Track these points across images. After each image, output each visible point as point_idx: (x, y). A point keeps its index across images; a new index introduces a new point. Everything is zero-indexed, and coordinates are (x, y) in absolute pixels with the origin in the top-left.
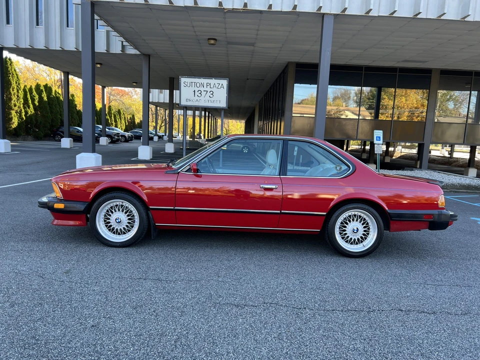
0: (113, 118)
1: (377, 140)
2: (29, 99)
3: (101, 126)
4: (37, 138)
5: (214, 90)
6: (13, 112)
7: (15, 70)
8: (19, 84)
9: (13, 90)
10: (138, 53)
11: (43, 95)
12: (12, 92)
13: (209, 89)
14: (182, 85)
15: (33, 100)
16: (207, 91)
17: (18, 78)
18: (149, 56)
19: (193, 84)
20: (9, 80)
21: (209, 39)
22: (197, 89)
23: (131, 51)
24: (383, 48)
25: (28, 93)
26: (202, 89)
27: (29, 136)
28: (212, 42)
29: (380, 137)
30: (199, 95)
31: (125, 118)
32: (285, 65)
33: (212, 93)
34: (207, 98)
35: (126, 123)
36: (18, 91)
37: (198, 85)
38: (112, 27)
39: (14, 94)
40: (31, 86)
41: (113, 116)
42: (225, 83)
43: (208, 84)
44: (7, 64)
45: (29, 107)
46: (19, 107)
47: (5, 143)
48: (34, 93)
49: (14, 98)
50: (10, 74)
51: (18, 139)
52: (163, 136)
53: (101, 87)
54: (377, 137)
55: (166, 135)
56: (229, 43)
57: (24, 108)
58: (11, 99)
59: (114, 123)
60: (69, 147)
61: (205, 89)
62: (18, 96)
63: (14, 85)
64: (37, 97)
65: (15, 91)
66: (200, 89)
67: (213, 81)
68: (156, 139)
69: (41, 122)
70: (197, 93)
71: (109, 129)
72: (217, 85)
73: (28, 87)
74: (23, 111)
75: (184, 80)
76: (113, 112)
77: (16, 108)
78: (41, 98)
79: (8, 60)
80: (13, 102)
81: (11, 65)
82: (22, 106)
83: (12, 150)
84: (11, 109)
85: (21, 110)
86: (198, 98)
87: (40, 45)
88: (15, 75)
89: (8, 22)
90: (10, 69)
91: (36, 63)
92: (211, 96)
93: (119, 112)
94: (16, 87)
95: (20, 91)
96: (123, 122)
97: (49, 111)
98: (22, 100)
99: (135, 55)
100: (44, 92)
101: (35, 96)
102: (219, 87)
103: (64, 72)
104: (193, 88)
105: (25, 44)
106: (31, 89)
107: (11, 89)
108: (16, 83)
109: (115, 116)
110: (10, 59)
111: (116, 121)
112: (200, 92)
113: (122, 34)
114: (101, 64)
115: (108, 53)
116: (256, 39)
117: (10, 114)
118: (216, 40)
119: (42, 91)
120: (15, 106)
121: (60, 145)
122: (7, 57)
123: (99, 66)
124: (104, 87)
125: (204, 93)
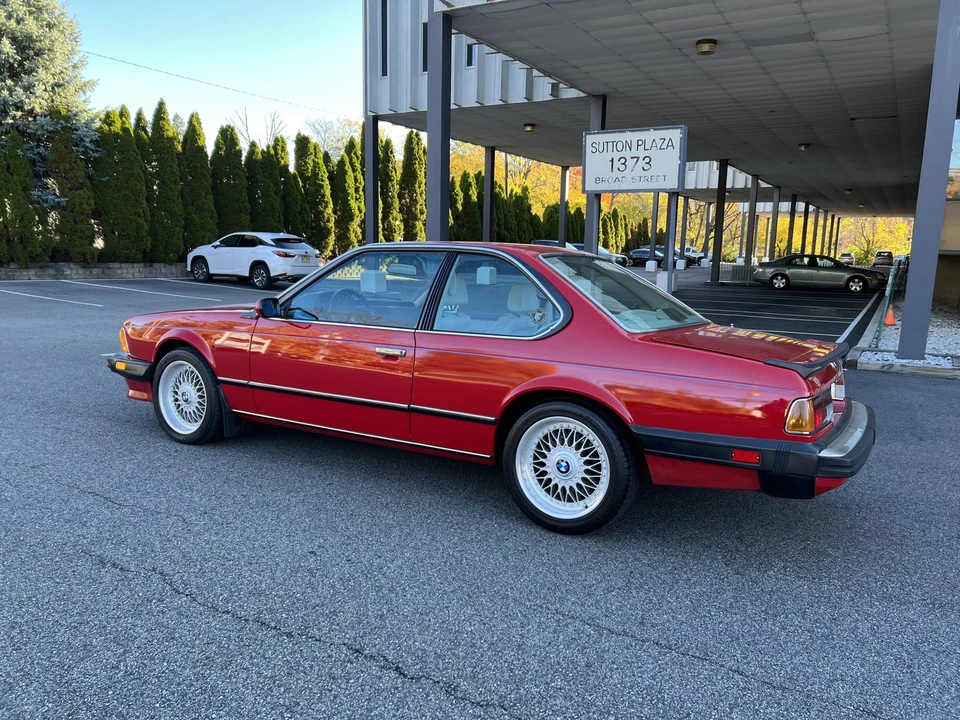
0: (601, 226)
5: (653, 153)
6: (419, 225)
7: (424, 152)
9: (420, 187)
10: (582, 95)
11: (471, 192)
12: (418, 191)
13: (641, 153)
14: (589, 149)
16: (638, 158)
18: (604, 99)
19: (610, 145)
20: (415, 170)
21: (699, 42)
22: (617, 156)
23: (569, 93)
26: (627, 154)
28: (706, 47)
30: (622, 167)
31: (626, 225)
33: (647, 160)
34: (638, 171)
35: (627, 235)
37: (620, 148)
38: (506, 53)
39: (421, 194)
42: (676, 135)
43: (640, 143)
44: (412, 143)
48: (458, 189)
49: (421, 201)
50: (416, 159)
52: (702, 258)
53: (560, 169)
55: (706, 256)
58: (414, 202)
59: (602, 238)
60: (488, 283)
61: (634, 153)
63: (421, 178)
64: (460, 196)
65: (423, 187)
66: (623, 154)
67: (650, 135)
68: (681, 264)
70: (617, 164)
71: (579, 248)
72: (659, 143)
75: (593, 140)
76: (601, 215)
77: (424, 217)
78: (467, 198)
79: (413, 136)
80: (418, 206)
81: (417, 144)
84: (416, 219)
86: (620, 175)
87: (423, 105)
89: (384, 73)
90: (415, 151)
92: (647, 167)
93: (615, 214)
94: (424, 181)
96: (621, 232)
99: (580, 98)
100: (474, 187)
101: (457, 195)
102: (664, 146)
103: (486, 148)
104: (608, 156)
105: (405, 107)
107: (417, 185)
109: (605, 225)
110: (417, 135)
111: (605, 233)
112: (623, 161)
113: (532, 64)
114: (533, 125)
115: (530, 104)
116: (808, 22)
117: (414, 227)
118: (714, 42)
119: (470, 185)
120: (422, 213)
121: (475, 280)
122: (412, 132)
123: (529, 129)
124: (565, 169)
125: (631, 163)
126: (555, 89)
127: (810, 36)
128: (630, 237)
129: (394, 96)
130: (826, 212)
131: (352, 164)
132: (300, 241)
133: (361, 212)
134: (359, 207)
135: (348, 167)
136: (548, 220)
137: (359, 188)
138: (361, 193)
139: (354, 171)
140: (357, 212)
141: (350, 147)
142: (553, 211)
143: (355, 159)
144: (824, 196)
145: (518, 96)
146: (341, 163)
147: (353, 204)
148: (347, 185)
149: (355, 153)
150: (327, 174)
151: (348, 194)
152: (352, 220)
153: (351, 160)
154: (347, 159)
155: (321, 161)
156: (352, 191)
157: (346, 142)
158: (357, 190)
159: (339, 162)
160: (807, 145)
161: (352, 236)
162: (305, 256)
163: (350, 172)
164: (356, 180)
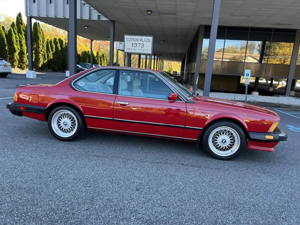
0: (99, 59)
1: (246, 76)
2: (50, 47)
3: (90, 64)
4: (54, 71)
5: (144, 43)
6: (40, 55)
7: (41, 30)
8: (44, 38)
10: (107, 20)
11: (58, 45)
12: (40, 43)
13: (141, 43)
14: (126, 40)
15: (52, 48)
16: (140, 44)
17: (43, 35)
18: (114, 21)
19: (132, 39)
20: (38, 36)
21: (147, 11)
22: (134, 42)
23: (103, 18)
24: (260, 16)
25: (49, 44)
26: (137, 42)
27: (50, 69)
28: (149, 13)
29: (248, 74)
30: (136, 46)
31: (107, 59)
32: (198, 27)
33: (143, 45)
34: (140, 48)
35: (107, 62)
36: (43, 42)
37: (135, 40)
39: (41, 45)
40: (51, 39)
41: (99, 58)
42: (151, 38)
43: (141, 39)
44: (37, 26)
45: (49, 52)
46: (44, 52)
47: (33, 72)
48: (53, 44)
49: (41, 47)
50: (39, 32)
51: (43, 71)
53: (90, 40)
54: (247, 74)
56: (160, 13)
57: (47, 53)
58: (39, 47)
59: (100, 63)
61: (139, 42)
62: (43, 46)
63: (41, 39)
64: (54, 46)
65: (42, 42)
66: (136, 42)
67: (144, 38)
69: (56, 61)
70: (134, 45)
72: (146, 40)
73: (50, 40)
74: (46, 54)
75: (126, 37)
76: (99, 56)
77: (42, 53)
78: (57, 47)
79: (37, 24)
80: (40, 49)
81: (39, 27)
82: (45, 51)
83: (37, 77)
84: (39, 53)
85: (45, 54)
86: (135, 48)
87: (52, 15)
88: (42, 33)
89: (34, 2)
90: (38, 29)
91: (51, 26)
92: (143, 47)
93: (103, 56)
94: (42, 40)
95: (44, 43)
96: (105, 62)
97: (61, 54)
98: (46, 48)
99: (106, 21)
100: (59, 43)
102: (148, 41)
104: (132, 42)
105: (43, 15)
106: (51, 42)
107: (39, 41)
108: (42, 37)
109: (100, 59)
110: (38, 23)
111: (101, 61)
112: (136, 44)
113: (96, 9)
114: (87, 26)
115: (90, 20)
116: (176, 10)
117: (39, 56)
118: (151, 11)
119: (57, 42)
120: (41, 51)
121: (65, 75)
122: (36, 22)
123: (86, 27)
124: (92, 40)
125: (138, 45)
126: (99, 16)
127: (175, 14)
128: (108, 63)
129: (39, 11)
130: (161, 59)
131: (14, 32)
132: (3, 60)
133: (18, 49)
134: (18, 48)
135: (13, 33)
136: (83, 56)
137: (17, 40)
138: (18, 42)
139: (15, 34)
140: (17, 49)
141: (13, 25)
142: (85, 53)
143: (15, 30)
144: (162, 55)
145: (86, 17)
146: (10, 31)
147: (15, 46)
148: (13, 39)
149: (15, 28)
150: (5, 35)
151: (13, 43)
152: (15, 52)
153: (14, 30)
154: (12, 30)
155: (2, 30)
156: (15, 41)
157: (11, 23)
158: (17, 41)
159: (9, 30)
160: (164, 41)
161: (16, 58)
162: (5, 65)
163: (14, 34)
164: (16, 38)
